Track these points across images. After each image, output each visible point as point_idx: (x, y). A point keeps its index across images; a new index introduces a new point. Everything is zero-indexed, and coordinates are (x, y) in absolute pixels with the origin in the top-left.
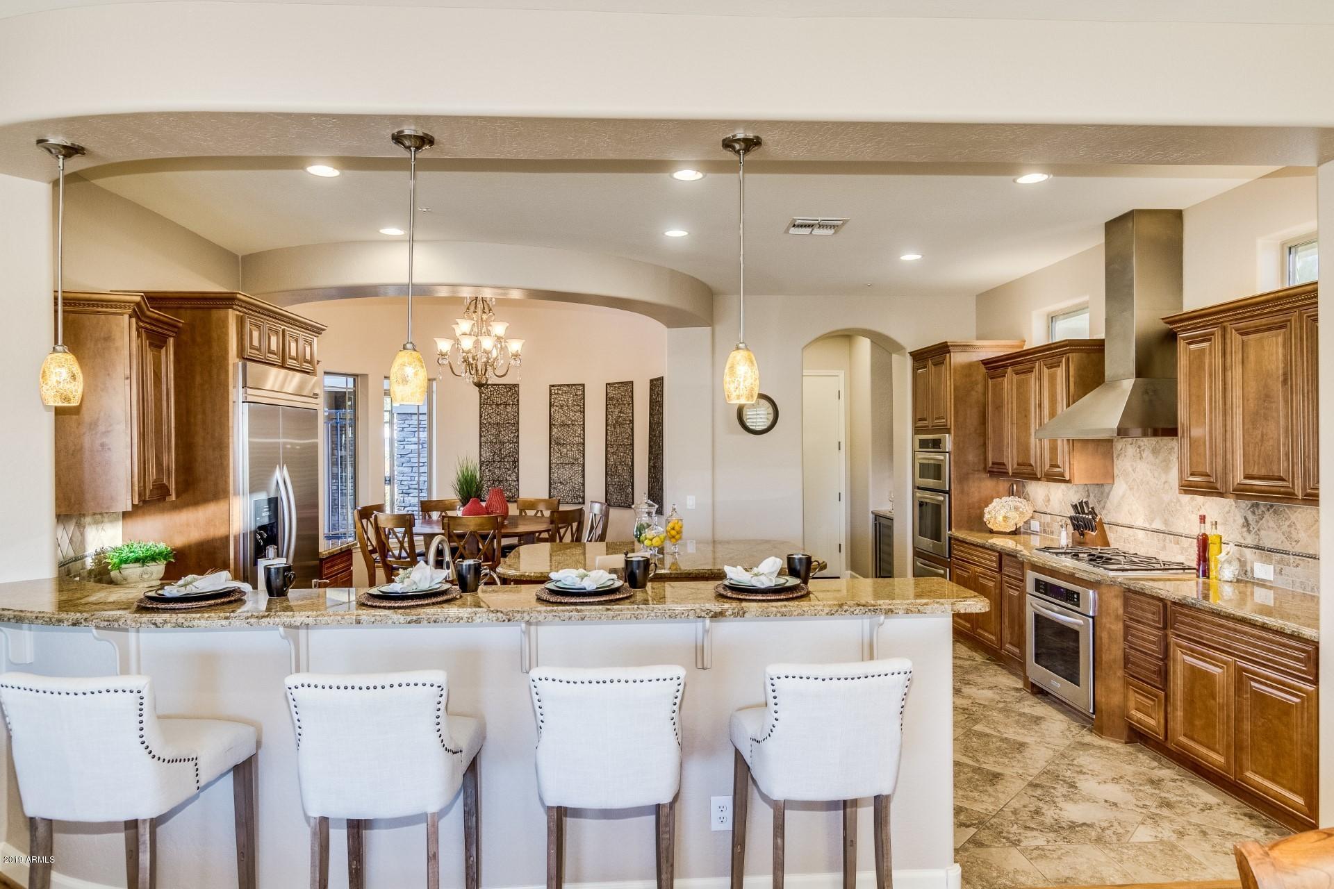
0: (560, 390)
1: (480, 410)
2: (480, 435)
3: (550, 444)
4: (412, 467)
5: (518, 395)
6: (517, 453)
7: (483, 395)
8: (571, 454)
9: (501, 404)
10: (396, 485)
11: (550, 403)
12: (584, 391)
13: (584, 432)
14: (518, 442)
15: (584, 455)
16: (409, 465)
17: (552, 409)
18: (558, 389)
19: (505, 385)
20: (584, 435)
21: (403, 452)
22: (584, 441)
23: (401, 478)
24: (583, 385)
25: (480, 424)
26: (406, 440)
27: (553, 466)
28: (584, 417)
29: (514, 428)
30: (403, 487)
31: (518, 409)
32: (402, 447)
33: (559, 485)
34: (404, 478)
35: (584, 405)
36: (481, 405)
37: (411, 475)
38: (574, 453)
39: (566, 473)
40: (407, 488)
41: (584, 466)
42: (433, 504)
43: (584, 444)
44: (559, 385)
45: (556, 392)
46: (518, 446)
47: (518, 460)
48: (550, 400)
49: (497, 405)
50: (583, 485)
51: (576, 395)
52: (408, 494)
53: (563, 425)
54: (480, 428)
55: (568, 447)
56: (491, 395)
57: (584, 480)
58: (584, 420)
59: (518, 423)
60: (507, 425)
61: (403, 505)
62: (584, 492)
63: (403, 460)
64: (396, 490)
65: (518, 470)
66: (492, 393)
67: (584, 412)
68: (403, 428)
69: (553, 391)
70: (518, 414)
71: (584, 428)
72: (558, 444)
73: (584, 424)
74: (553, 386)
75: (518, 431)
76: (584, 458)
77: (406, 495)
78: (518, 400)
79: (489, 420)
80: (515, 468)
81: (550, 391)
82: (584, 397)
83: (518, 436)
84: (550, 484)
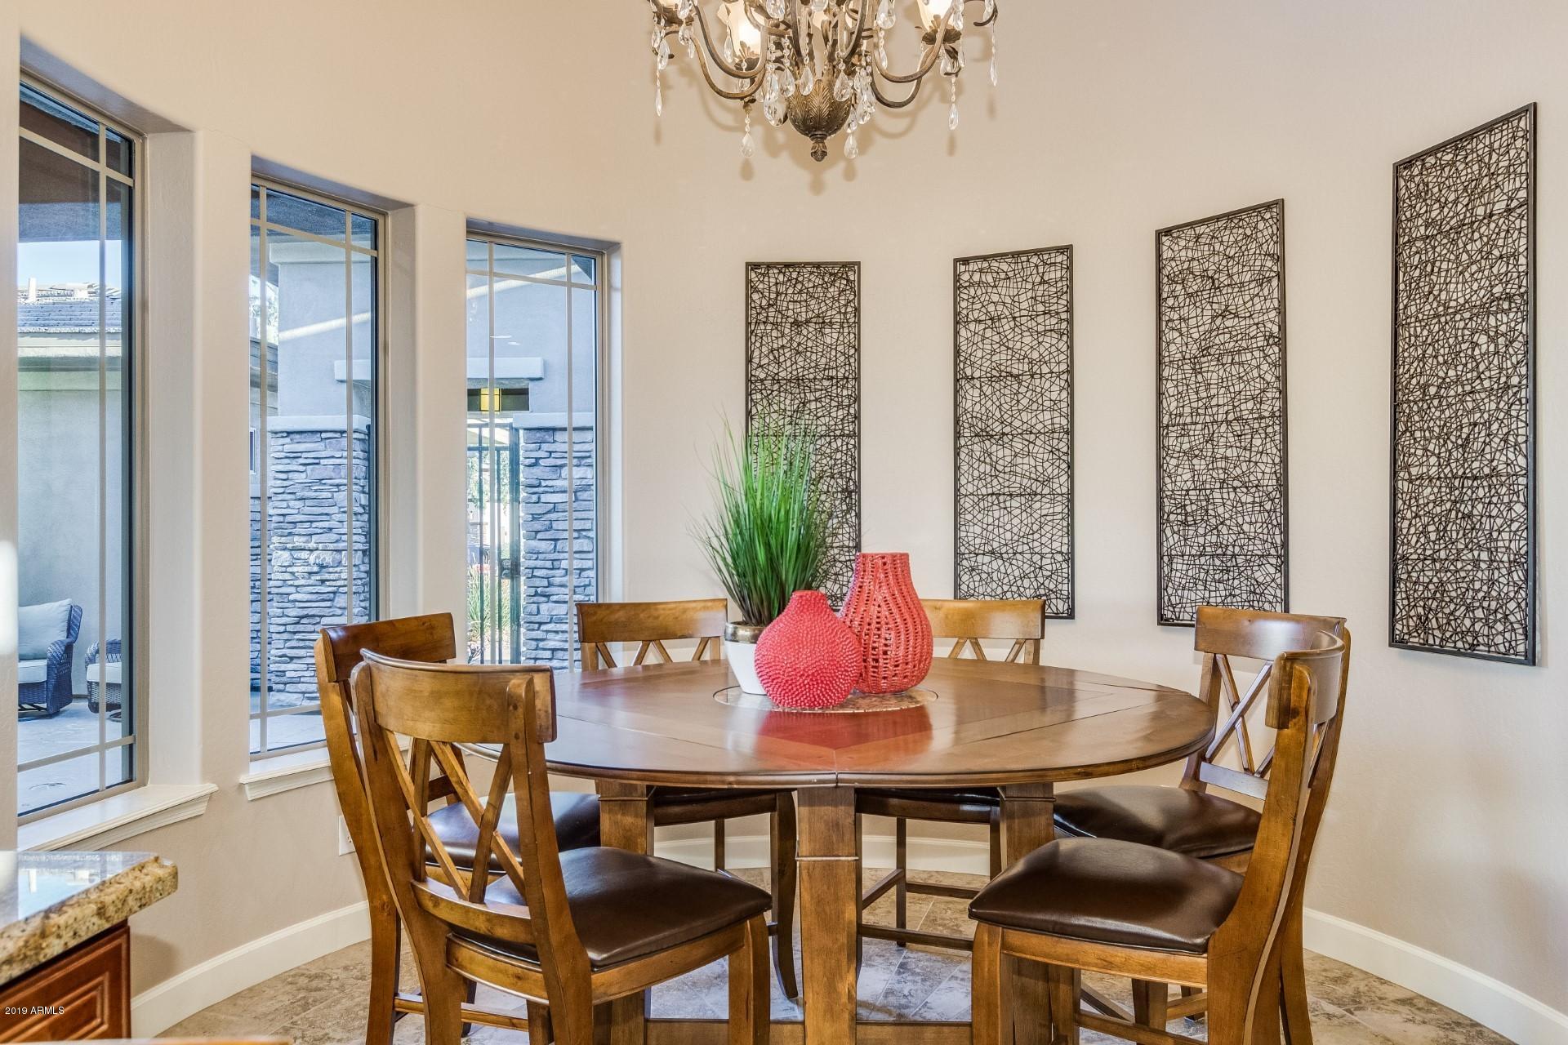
0: (990, 270)
1: (747, 339)
2: (748, 413)
3: (957, 435)
4: (556, 540)
5: (858, 295)
6: (856, 466)
7: (755, 296)
8: (1025, 464)
9: (808, 321)
10: (523, 579)
11: (956, 314)
12: (1070, 268)
13: (1071, 395)
14: (856, 435)
15: (1070, 466)
16: (548, 535)
17: (963, 332)
18: (981, 271)
19: (818, 265)
20: (1071, 405)
21: (538, 509)
22: (1071, 422)
23: (532, 563)
24: (1067, 250)
25: (748, 381)
26: (543, 483)
27: (967, 503)
28: (1071, 347)
29: (845, 393)
30: (537, 582)
31: (858, 337)
32: (534, 498)
33: (987, 559)
34: (539, 563)
35: (1070, 309)
36: (748, 324)
37: (555, 556)
38: (1038, 459)
39: (1011, 522)
40: (546, 584)
41: (1071, 501)
42: (620, 615)
43: (1070, 432)
44: (985, 258)
45: (976, 277)
46: (858, 447)
47: (858, 486)
48: (956, 303)
49: (796, 323)
50: (1070, 558)
51: (1043, 282)
52: (548, 596)
53: (1000, 376)
54: (749, 394)
55: (1018, 445)
56: (778, 294)
57: (1072, 544)
58: (1071, 357)
59: (857, 379)
60: (826, 383)
61: (537, 619)
62: (1072, 580)
63: (537, 526)
64: (523, 588)
65: (858, 516)
66: (782, 289)
67: (1070, 334)
68: (537, 459)
69: (966, 277)
70: (858, 350)
71: (1070, 385)
72: (985, 435)
73: (1070, 371)
74: (965, 261)
75: (857, 399)
76: (1071, 477)
77: (545, 599)
78: (857, 310)
79: (773, 368)
80: (848, 511)
81: (957, 278)
82: (1070, 287)
83: (857, 417)
84: (957, 554)
